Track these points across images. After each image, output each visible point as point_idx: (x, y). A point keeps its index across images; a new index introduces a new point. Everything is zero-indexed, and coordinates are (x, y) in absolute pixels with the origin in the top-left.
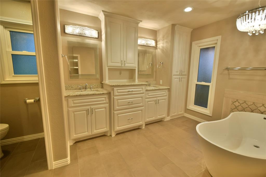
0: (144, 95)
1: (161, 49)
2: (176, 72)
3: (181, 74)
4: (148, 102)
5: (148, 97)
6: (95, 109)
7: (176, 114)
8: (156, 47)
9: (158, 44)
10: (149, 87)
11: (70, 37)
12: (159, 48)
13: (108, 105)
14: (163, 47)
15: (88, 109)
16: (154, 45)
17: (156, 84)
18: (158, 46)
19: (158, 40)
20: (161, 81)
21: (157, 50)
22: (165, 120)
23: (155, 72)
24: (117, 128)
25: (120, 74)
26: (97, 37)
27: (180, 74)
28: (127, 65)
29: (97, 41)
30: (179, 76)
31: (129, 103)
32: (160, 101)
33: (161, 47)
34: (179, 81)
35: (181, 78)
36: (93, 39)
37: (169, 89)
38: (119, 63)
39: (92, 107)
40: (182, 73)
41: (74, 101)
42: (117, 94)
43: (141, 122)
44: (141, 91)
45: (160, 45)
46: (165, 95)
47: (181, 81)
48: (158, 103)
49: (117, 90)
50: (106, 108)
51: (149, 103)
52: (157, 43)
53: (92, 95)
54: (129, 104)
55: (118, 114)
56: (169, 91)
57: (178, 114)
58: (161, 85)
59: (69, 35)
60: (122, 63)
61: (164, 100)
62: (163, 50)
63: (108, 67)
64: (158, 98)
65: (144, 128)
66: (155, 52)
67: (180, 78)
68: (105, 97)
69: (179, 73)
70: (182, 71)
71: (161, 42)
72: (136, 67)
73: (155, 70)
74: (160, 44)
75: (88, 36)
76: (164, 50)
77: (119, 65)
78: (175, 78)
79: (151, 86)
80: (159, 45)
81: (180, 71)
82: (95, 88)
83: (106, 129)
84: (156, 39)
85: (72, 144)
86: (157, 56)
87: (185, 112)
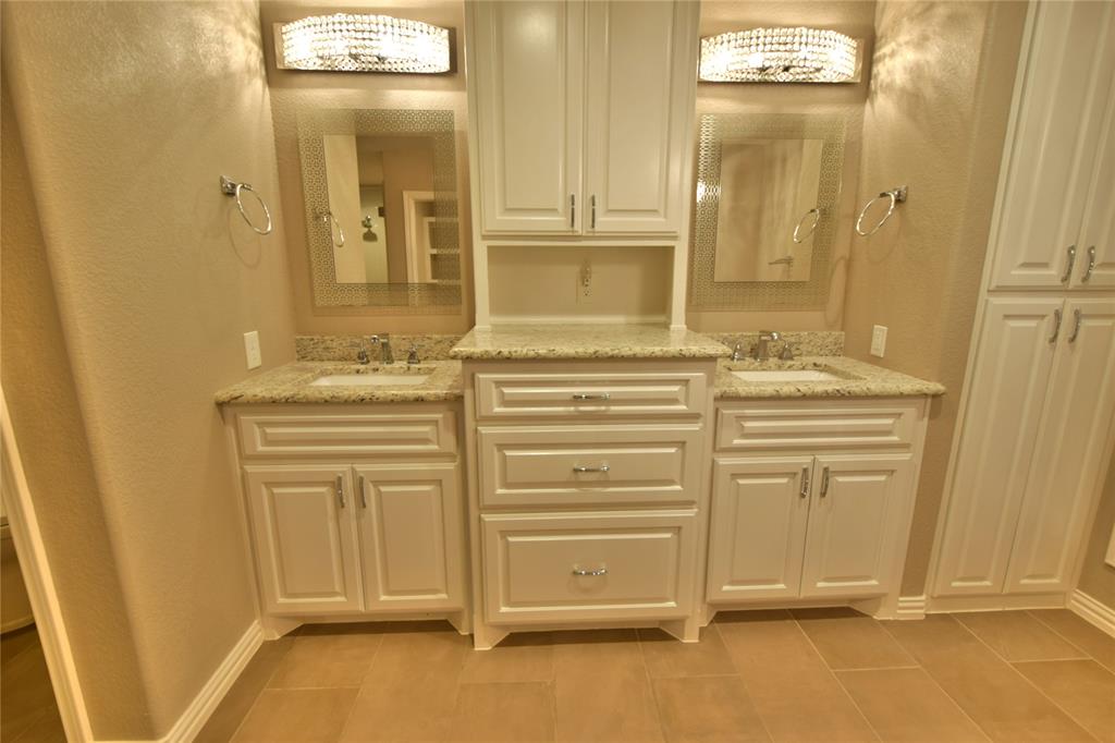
0: (695, 427)
1: (903, 90)
2: (1026, 265)
3: (1075, 280)
4: (735, 476)
5: (737, 442)
6: (377, 483)
7: (987, 583)
8: (861, 87)
9: (885, 56)
10: (780, 368)
11: (313, 87)
12: (889, 88)
13: (450, 466)
14: (916, 71)
15: (340, 478)
16: (852, 74)
17: (841, 350)
18: (882, 71)
19: (883, 24)
20: (880, 335)
21: (868, 106)
22: (881, 615)
23: (842, 263)
24: (504, 609)
25: (584, 278)
26: (445, 66)
27: (1065, 279)
28: (605, 222)
29: (446, 89)
30: (1055, 302)
31: (578, 476)
32: (840, 479)
33: (900, 78)
34: (1054, 339)
35: (1078, 315)
36: (427, 81)
37: (936, 396)
38: (553, 211)
39: (362, 468)
40: (1094, 272)
41: (269, 430)
42: (498, 410)
43: (672, 604)
44: (674, 401)
45: (898, 63)
46: (894, 439)
47: (1073, 339)
48: (823, 495)
49: (499, 384)
50: (439, 482)
51: (741, 481)
52: (878, 54)
53: (354, 401)
54: (583, 477)
55: (505, 533)
56: (934, 415)
57: (1006, 590)
58: (874, 360)
59: (304, 79)
60: (573, 209)
61: (882, 478)
62: (912, 100)
63: (484, 238)
64: (825, 459)
65: (691, 638)
66: (858, 124)
67: (1058, 315)
68: (436, 422)
69: (1053, 273)
70: (1092, 259)
71: (903, 38)
72: (675, 238)
73: (841, 249)
74: (893, 54)
75: (399, 67)
76: (929, 92)
77: (556, 222)
78: (1007, 317)
79: (796, 362)
80: (887, 60)
81: (1071, 258)
82: (437, 359)
83: (444, 596)
84: (873, 21)
85: (278, 637)
86: (866, 148)
87: (1085, 584)
